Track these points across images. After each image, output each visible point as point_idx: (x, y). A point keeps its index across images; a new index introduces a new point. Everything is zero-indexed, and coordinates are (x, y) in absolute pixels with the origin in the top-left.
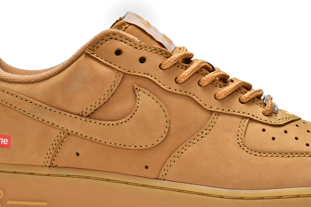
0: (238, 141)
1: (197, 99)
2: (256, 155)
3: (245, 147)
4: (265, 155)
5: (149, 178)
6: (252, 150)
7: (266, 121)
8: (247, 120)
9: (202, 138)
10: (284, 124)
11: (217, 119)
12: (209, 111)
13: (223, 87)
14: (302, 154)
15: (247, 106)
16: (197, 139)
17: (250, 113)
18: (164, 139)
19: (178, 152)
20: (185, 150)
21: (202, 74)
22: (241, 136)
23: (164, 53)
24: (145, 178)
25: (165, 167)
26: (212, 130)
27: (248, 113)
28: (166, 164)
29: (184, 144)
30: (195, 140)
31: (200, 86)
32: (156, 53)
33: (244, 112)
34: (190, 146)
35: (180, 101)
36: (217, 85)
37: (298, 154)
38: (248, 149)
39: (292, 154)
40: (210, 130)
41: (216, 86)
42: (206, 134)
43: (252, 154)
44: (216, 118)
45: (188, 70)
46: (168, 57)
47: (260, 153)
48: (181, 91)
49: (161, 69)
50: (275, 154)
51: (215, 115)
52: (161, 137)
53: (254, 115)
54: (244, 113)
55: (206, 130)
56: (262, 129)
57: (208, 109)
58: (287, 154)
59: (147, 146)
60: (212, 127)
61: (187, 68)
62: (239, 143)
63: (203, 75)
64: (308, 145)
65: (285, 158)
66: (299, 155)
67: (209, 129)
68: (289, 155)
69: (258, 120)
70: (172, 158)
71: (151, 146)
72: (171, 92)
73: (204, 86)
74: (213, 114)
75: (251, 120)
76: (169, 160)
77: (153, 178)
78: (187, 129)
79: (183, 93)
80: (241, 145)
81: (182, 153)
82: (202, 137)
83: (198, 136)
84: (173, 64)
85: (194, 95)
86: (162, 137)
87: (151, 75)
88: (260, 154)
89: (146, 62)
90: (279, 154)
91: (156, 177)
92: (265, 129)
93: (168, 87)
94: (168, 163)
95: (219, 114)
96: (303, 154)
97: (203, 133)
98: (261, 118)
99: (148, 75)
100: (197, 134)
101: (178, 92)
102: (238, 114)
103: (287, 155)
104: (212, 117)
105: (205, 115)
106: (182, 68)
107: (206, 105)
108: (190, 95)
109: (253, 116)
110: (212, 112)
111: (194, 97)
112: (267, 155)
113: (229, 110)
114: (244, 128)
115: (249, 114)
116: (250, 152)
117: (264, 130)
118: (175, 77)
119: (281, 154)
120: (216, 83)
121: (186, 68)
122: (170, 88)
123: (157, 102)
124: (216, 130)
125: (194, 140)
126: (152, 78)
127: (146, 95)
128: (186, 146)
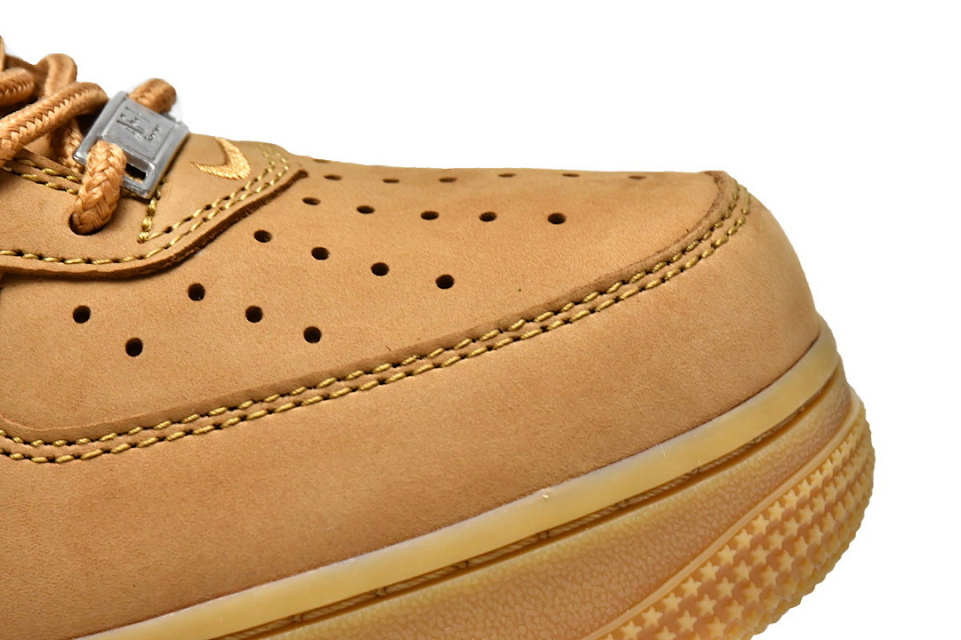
2: (52, 460)
4: (96, 448)
6: (28, 439)
7: (89, 261)
10: (187, 249)
14: (282, 396)
37: (262, 401)
38: (11, 438)
43: (30, 458)
47: (74, 443)
50: (145, 428)
53: (21, 247)
56: (72, 309)
58: (208, 414)
64: (312, 335)
65: (200, 437)
66: (272, 406)
68: (218, 419)
69: (43, 271)
88: (73, 447)
90: (167, 422)
92: (88, 305)
96: (289, 394)
98: (62, 255)
103: (206, 418)
109: (20, 253)
112: (105, 445)
116: (18, 448)
117: (82, 315)
119: (179, 422)
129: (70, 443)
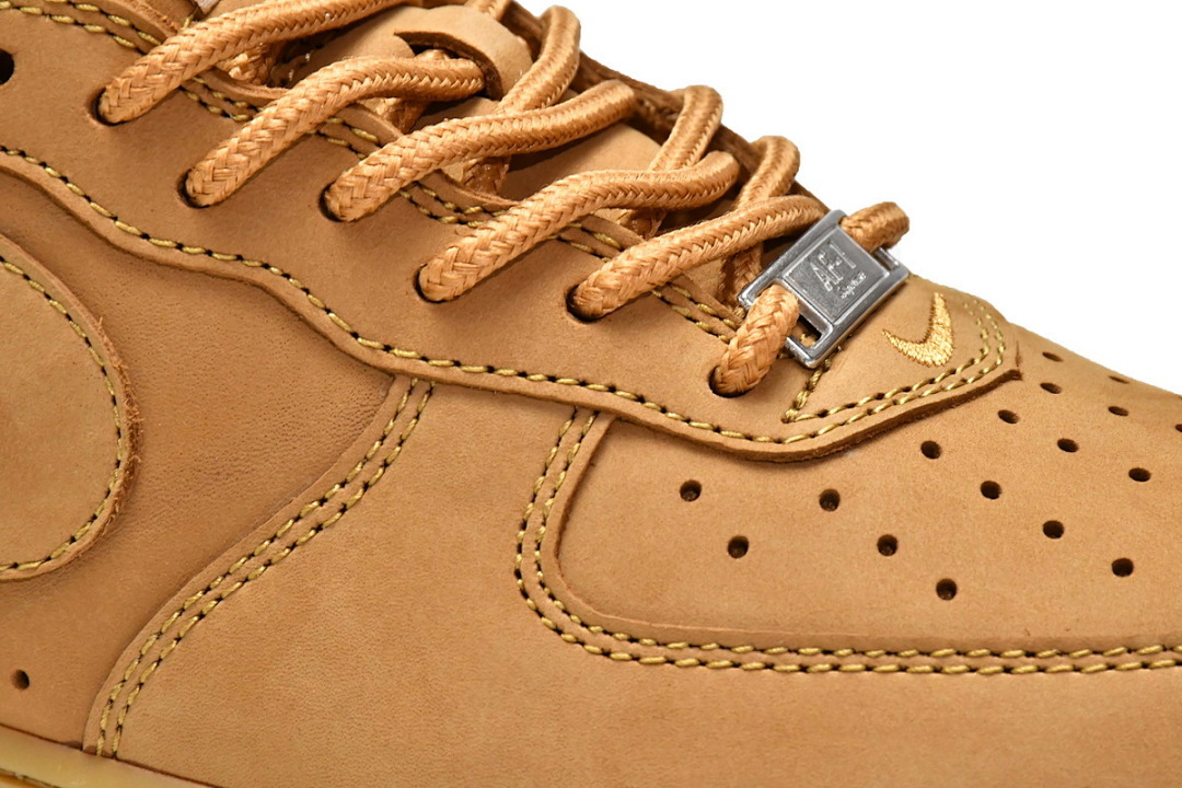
0: (519, 557)
1: (303, 303)
2: (606, 654)
3: (552, 597)
4: (660, 654)
5: (41, 738)
6: (587, 621)
7: (718, 430)
8: (597, 430)
9: (321, 533)
10: (836, 444)
11: (417, 417)
12: (373, 372)
13: (476, 223)
14: (888, 654)
15: (607, 338)
16: (290, 538)
17: (618, 383)
18: (101, 531)
19: (182, 610)
20: (219, 599)
21: (350, 147)
22: (543, 529)
23: (119, 25)
24: (20, 734)
25: (113, 688)
26: (380, 484)
27: (608, 381)
28: (117, 674)
29: (214, 568)
30: (276, 542)
31: (332, 216)
32: (76, 23)
33: (584, 375)
34: (247, 580)
35: (201, 314)
36: (437, 208)
38: (569, 614)
39: (826, 652)
40: (366, 486)
41: (431, 216)
42: (343, 510)
43: (583, 644)
44: (410, 411)
45: (258, 120)
46: (142, 46)
47: (637, 641)
48: (209, 253)
49: (101, 119)
50: (722, 647)
51: (410, 393)
52: (88, 517)
53: (643, 392)
54: (583, 384)
55: (343, 485)
56: (683, 482)
57: (367, 356)
58: (797, 652)
59: (15, 566)
60: (386, 465)
61: (258, 111)
62: (518, 574)
63: (357, 152)
64: (947, 589)
65: (780, 676)
66: (872, 662)
67: (359, 482)
68: (807, 660)
69: (664, 427)
70: (146, 640)
71: (36, 569)
72: (153, 261)
73: (355, 221)
74: (397, 389)
75: (622, 425)
76: (131, 652)
77: (59, 740)
78: (237, 474)
79: (220, 263)
80: (527, 586)
81: (201, 616)
82: (319, 528)
83: (297, 519)
84: (174, 84)
85: (287, 276)
86: (95, 517)
87: (43, 159)
88: (635, 645)
89: (14, 76)
90: (748, 648)
91: (75, 738)
92: (702, 481)
93: (133, 229)
94: (127, 666)
95: (432, 387)
96: (896, 654)
97: (326, 505)
98: (688, 414)
99: (23, 154)
100: (292, 509)
101: (192, 258)
102: (550, 389)
103: (794, 655)
104: (388, 407)
105: (349, 391)
106: (225, 115)
107: (355, 335)
108: (261, 276)
109: (641, 399)
110: (391, 375)
111: (289, 290)
112: (671, 654)
113: (491, 363)
114: (567, 481)
115: (612, 389)
116: (573, 628)
117: (691, 490)
118: (181, 171)
119: (762, 651)
120: (437, 198)
121: (252, 111)
122: (145, 236)
123: (68, 317)
124: (399, 488)
125: (272, 540)
126: (44, 176)
127: (8, 276)
128: (224, 576)
129: (632, 640)
